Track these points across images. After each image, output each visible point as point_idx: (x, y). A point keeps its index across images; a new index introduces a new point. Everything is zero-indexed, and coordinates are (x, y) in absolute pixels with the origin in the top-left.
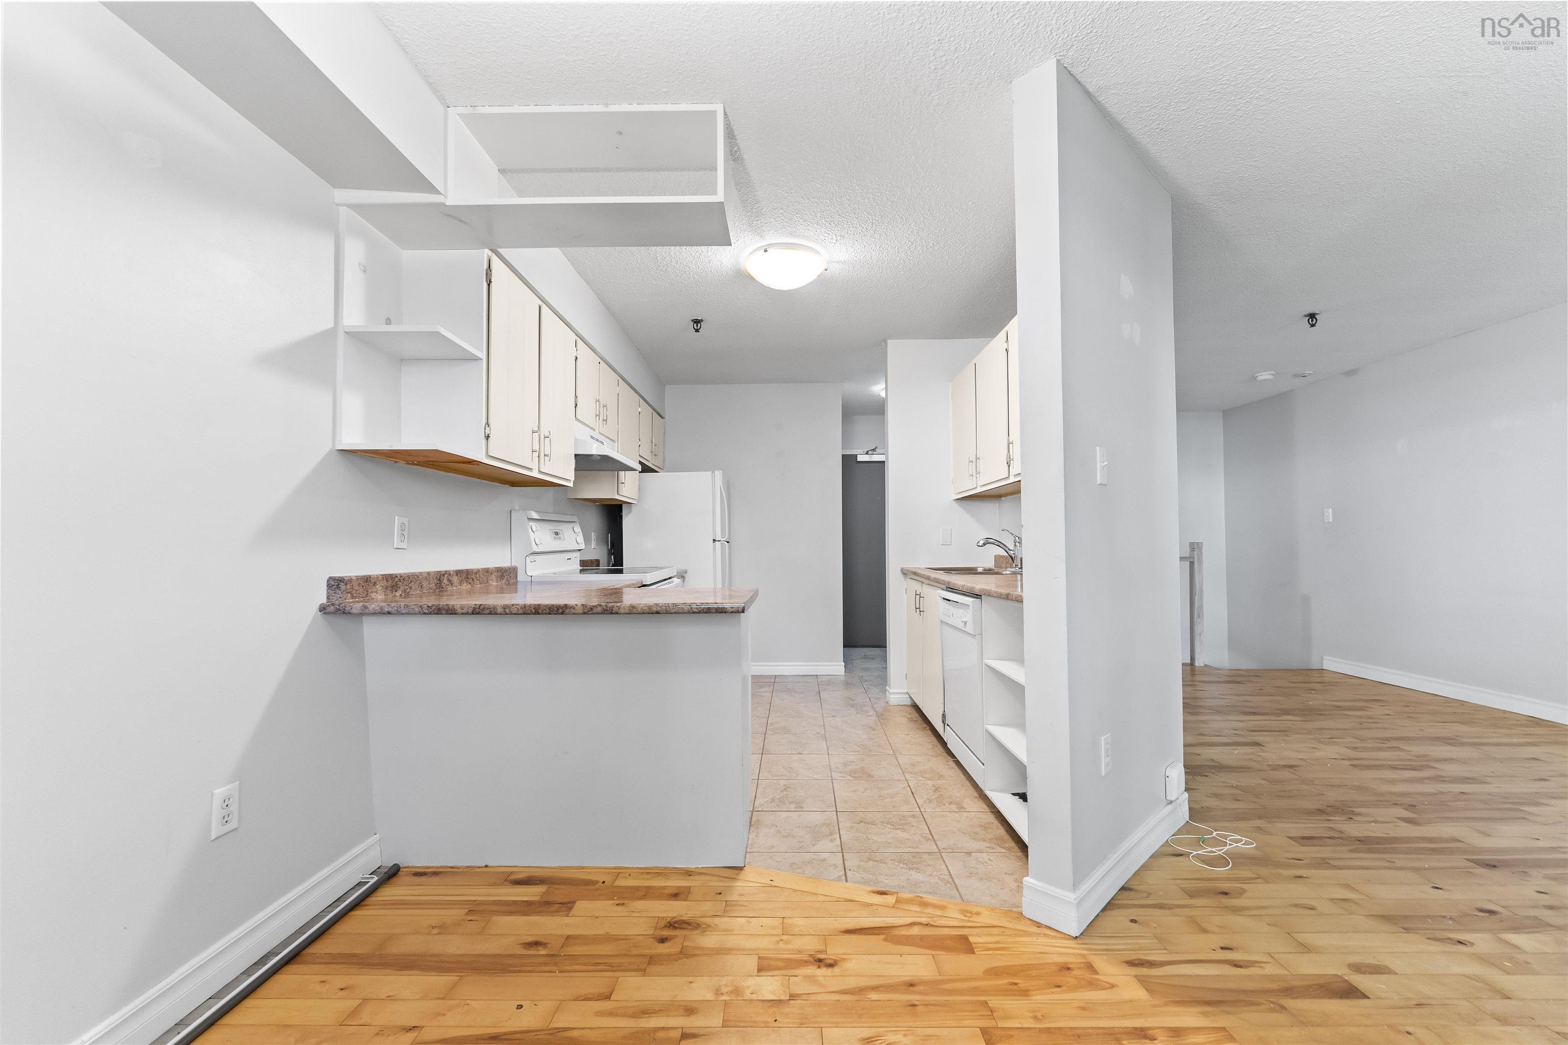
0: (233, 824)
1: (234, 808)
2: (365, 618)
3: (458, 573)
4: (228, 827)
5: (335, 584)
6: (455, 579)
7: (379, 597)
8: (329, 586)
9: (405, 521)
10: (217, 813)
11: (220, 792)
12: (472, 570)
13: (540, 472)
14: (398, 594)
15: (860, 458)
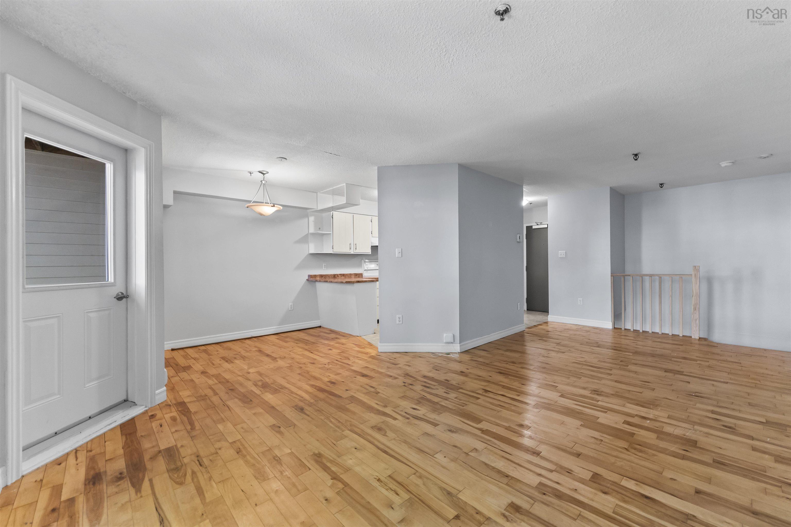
0: (292, 309)
1: (292, 307)
2: (316, 282)
3: (340, 274)
4: (291, 309)
5: (310, 276)
6: (339, 276)
7: (318, 279)
8: (308, 276)
9: (326, 264)
10: (290, 307)
11: (290, 304)
12: (345, 274)
13: (354, 252)
14: (323, 278)
15: (534, 227)
